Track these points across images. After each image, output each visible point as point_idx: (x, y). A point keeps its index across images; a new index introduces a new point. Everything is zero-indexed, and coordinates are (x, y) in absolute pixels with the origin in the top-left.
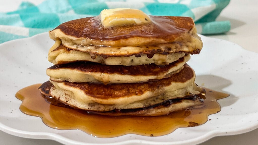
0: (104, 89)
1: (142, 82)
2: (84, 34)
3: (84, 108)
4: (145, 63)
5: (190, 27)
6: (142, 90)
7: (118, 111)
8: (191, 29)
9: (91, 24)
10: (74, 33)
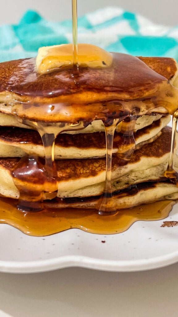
1: (97, 158)
2: (10, 86)
3: (10, 195)
4: (101, 130)
5: (170, 74)
6: (95, 169)
7: (61, 200)
8: (172, 77)
9: (22, 70)
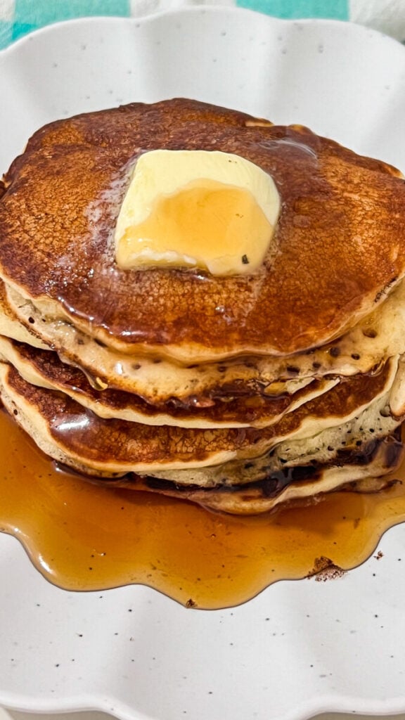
0: (102, 427)
7: (140, 478)
10: (28, 272)
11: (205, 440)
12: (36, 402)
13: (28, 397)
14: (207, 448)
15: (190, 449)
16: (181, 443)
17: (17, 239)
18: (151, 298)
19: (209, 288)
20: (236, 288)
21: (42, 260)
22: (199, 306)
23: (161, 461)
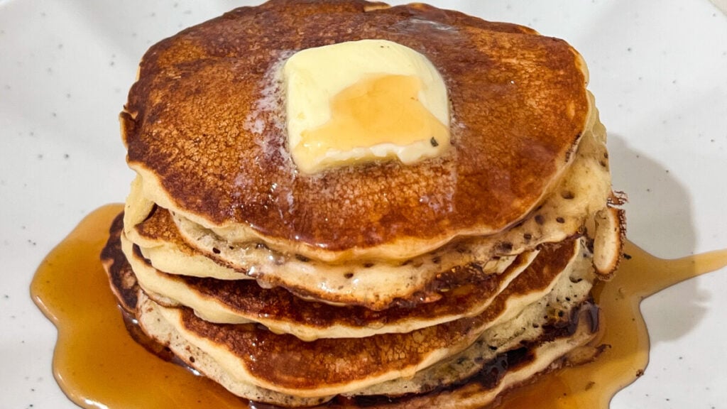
0: (304, 352)
2: (237, 205)
5: (573, 127)
6: (417, 349)
7: (348, 400)
10: (205, 199)
11: (415, 342)
12: (223, 341)
13: (213, 337)
14: (419, 350)
15: (402, 356)
16: (391, 350)
17: (182, 167)
18: (347, 202)
19: (406, 179)
20: (432, 173)
21: (216, 184)
22: (400, 199)
23: (375, 374)
